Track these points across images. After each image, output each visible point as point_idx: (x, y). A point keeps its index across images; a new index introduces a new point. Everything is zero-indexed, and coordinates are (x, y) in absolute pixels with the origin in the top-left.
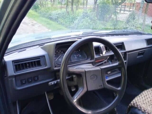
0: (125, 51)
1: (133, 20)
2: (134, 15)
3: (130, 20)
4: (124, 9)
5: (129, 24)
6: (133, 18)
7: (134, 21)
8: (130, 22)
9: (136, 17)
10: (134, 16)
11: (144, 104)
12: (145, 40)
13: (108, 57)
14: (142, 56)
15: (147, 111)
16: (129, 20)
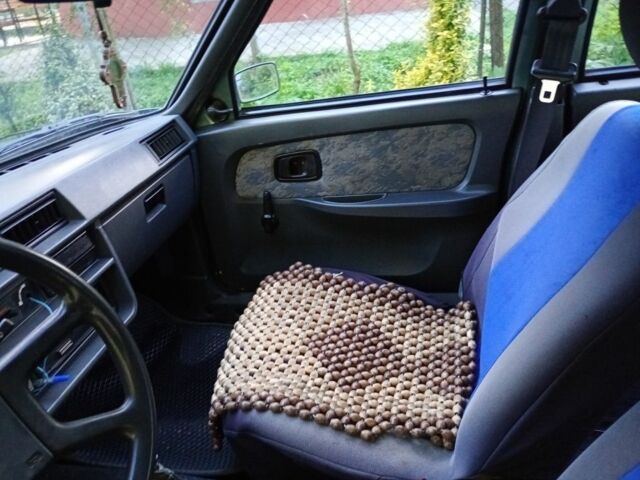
0: (84, 223)
1: (73, 69)
2: (67, 46)
3: (56, 72)
4: (12, 27)
5: (63, 91)
6: (67, 61)
7: (76, 69)
8: (62, 78)
9: (75, 51)
10: (68, 51)
11: (252, 374)
12: (141, 142)
13: (19, 287)
14: (164, 206)
15: (269, 395)
16: (51, 71)
